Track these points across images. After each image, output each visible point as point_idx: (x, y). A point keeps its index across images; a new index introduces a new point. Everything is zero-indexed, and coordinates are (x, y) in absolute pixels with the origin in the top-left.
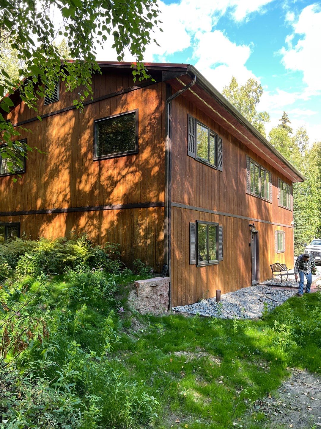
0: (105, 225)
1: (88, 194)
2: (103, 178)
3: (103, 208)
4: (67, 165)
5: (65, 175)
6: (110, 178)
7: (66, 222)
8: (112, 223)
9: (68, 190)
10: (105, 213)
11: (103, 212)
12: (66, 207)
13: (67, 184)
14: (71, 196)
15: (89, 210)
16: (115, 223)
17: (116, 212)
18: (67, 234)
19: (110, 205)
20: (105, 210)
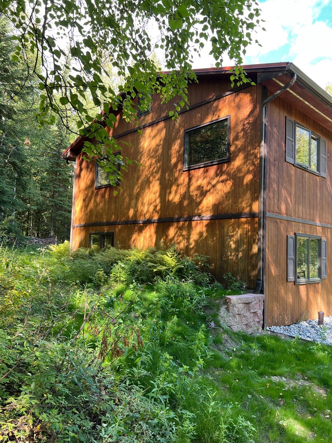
0: (194, 236)
1: (178, 204)
2: (192, 188)
3: (192, 219)
4: (158, 176)
5: (155, 187)
6: (200, 188)
7: (156, 232)
8: (201, 234)
9: (158, 201)
10: (194, 223)
11: (191, 223)
12: (156, 217)
13: (158, 194)
14: (161, 206)
15: (178, 221)
16: (205, 235)
17: (205, 223)
18: (157, 244)
19: (199, 215)
20: (194, 220)
